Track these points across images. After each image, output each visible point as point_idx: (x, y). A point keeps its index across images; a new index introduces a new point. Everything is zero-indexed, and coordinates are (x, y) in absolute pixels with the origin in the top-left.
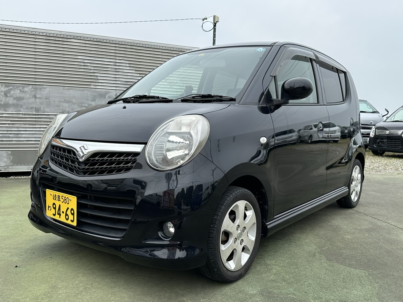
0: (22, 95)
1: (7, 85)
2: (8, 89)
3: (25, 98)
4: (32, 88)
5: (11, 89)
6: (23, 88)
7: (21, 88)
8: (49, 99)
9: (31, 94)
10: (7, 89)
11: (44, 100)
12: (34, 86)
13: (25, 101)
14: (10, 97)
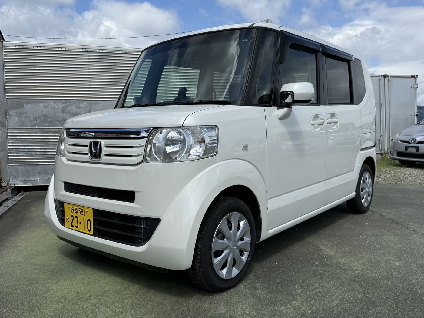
0: (78, 111)
1: (64, 102)
2: (65, 106)
3: (81, 113)
4: (87, 103)
5: (68, 106)
6: (79, 103)
7: (77, 104)
9: (86, 109)
14: (68, 112)
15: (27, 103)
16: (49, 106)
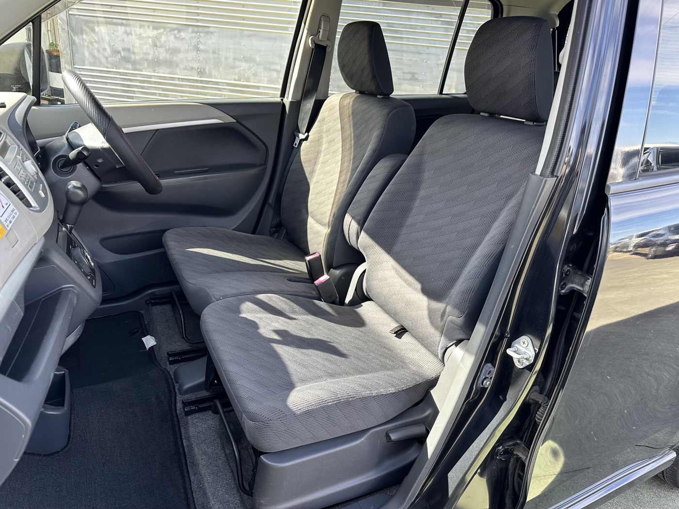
0: (178, 44)
1: (156, 26)
3: (182, 50)
5: (161, 34)
7: (176, 32)
8: (219, 54)
9: (191, 43)
11: (211, 56)
12: (196, 29)
13: (181, 56)
14: (161, 47)
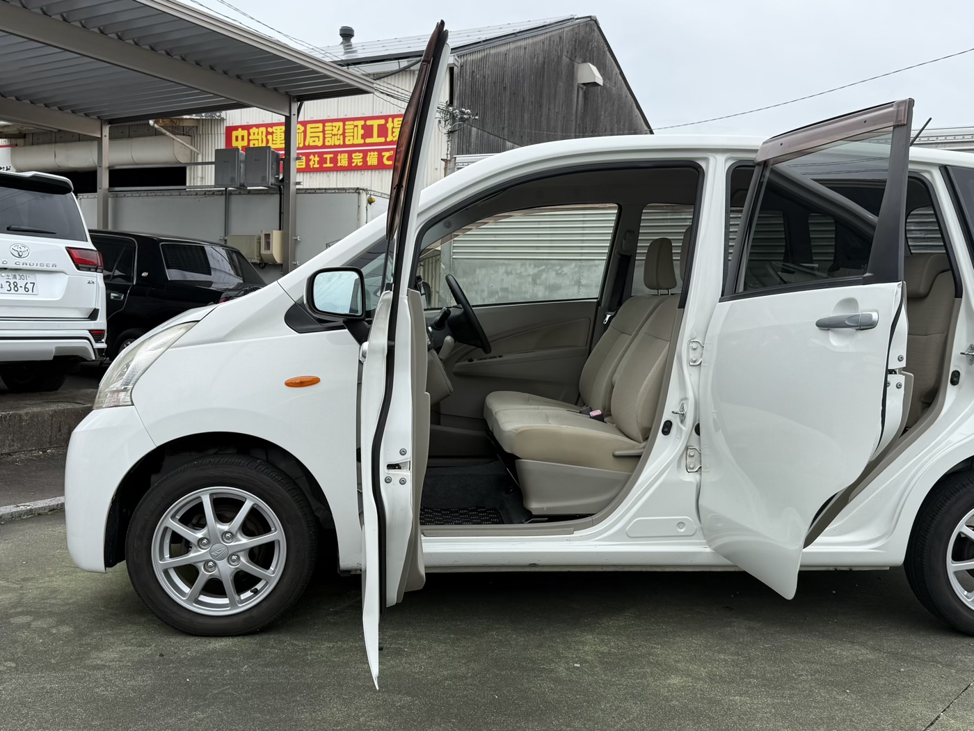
2: (538, 272)
4: (576, 266)
6: (562, 266)
10: (536, 270)
15: (481, 267)
16: (514, 272)
